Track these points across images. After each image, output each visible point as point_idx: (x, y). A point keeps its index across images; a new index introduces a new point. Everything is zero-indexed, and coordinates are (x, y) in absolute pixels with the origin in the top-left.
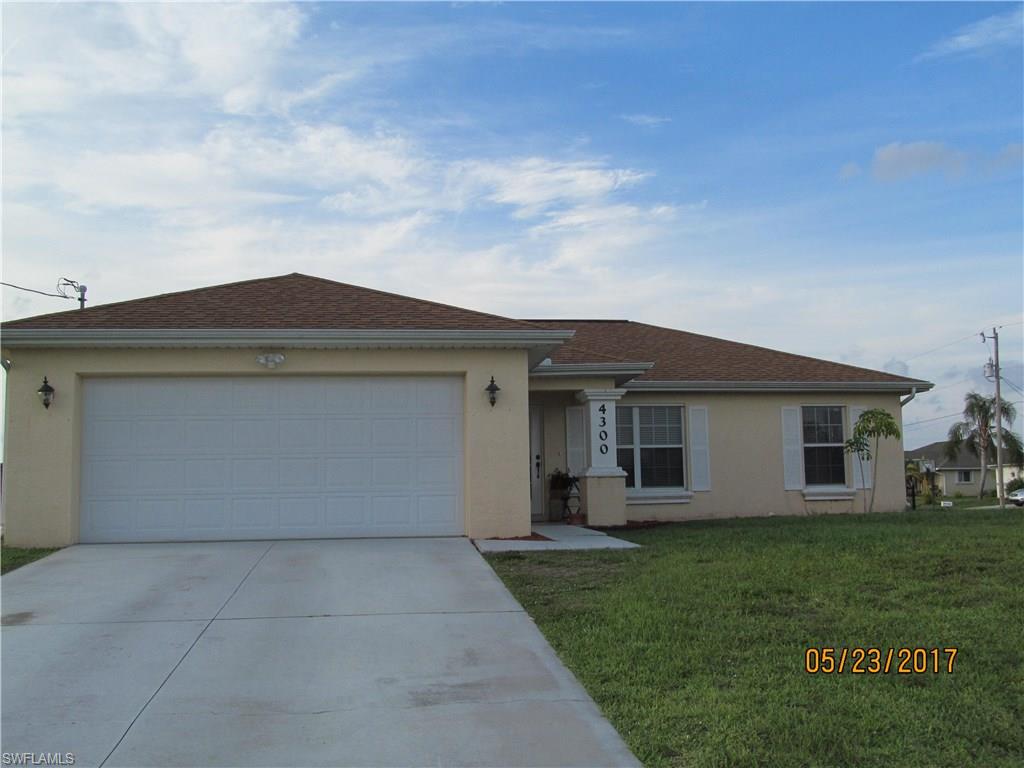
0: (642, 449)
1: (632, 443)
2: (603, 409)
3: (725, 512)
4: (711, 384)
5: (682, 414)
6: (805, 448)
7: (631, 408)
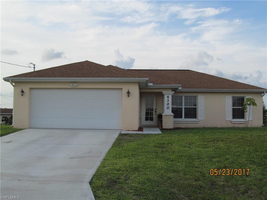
0: (185, 108)
1: (182, 106)
2: (168, 97)
3: (209, 125)
4: (204, 90)
5: (197, 98)
6: (233, 108)
7: (182, 96)
